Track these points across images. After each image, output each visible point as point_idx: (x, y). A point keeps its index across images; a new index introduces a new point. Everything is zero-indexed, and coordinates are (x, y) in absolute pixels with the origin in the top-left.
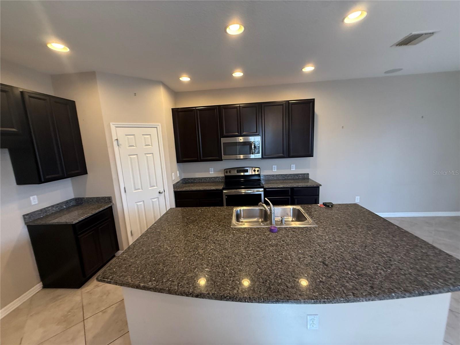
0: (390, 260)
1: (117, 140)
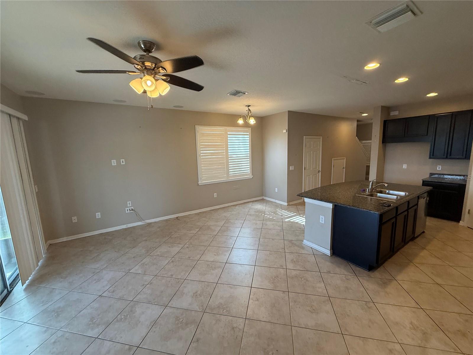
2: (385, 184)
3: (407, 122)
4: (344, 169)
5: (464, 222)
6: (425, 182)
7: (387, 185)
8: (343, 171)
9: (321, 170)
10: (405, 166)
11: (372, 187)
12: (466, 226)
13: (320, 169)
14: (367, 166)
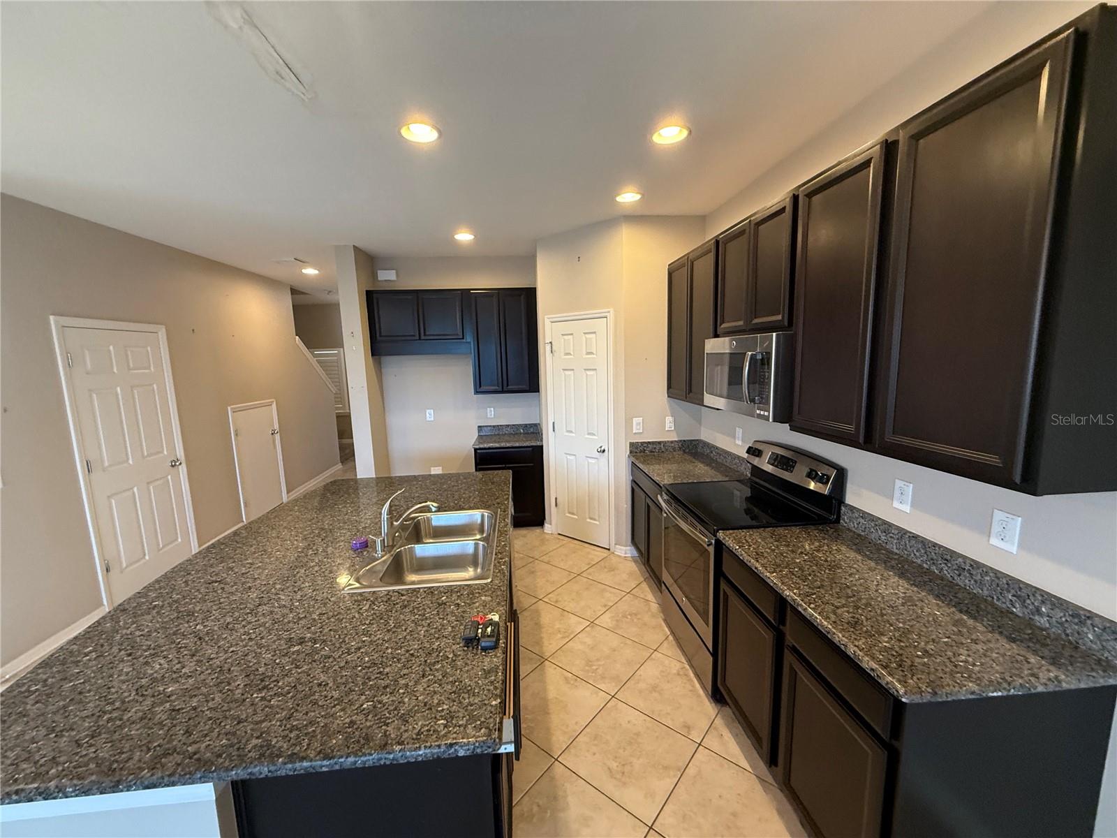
0: (130, 655)
1: (551, 343)
2: (428, 503)
3: (421, 301)
4: (277, 437)
5: (551, 524)
6: (478, 451)
7: (435, 505)
8: (274, 441)
9: (186, 456)
10: (430, 415)
11: (392, 524)
12: (556, 533)
13: (180, 453)
14: (337, 417)
